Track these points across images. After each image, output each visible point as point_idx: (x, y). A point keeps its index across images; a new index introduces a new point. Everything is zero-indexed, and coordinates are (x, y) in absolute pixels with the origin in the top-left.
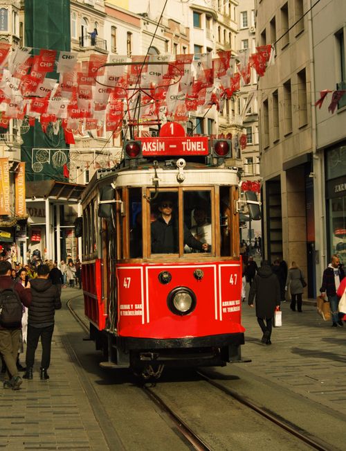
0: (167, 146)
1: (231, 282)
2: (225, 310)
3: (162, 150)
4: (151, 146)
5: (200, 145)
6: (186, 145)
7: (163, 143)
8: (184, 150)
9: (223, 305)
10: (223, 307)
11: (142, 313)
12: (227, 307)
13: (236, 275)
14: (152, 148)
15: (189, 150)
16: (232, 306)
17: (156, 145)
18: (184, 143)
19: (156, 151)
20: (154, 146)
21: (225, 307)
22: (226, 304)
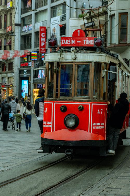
0: (76, 42)
1: (99, 113)
2: (94, 128)
3: (73, 44)
4: (68, 41)
5: (93, 41)
6: (85, 41)
7: (74, 40)
8: (85, 44)
9: (93, 125)
10: (93, 126)
11: (51, 126)
12: (95, 126)
13: (102, 110)
14: (68, 42)
15: (87, 44)
16: (98, 126)
17: (70, 41)
18: (84, 40)
19: (70, 44)
20: (69, 42)
21: (94, 126)
22: (95, 124)
